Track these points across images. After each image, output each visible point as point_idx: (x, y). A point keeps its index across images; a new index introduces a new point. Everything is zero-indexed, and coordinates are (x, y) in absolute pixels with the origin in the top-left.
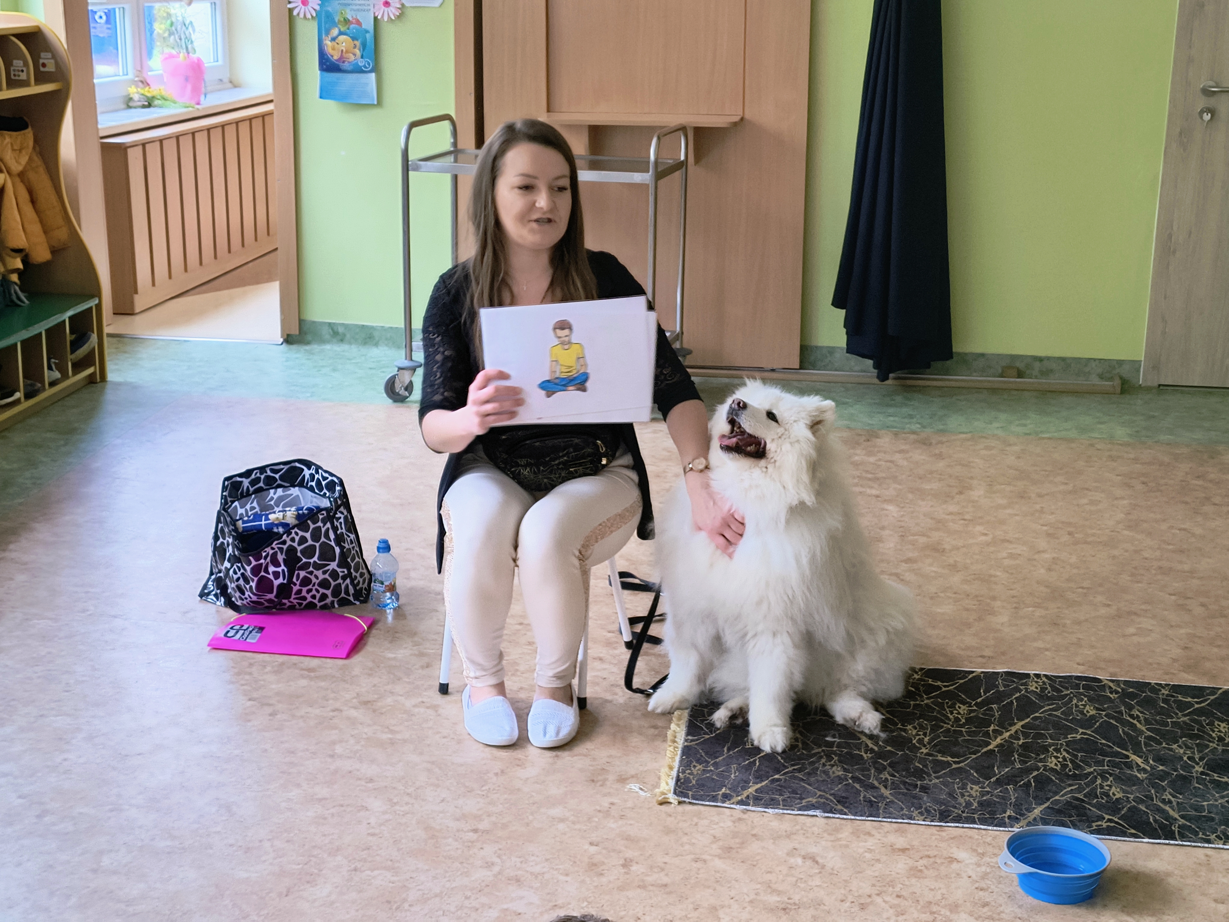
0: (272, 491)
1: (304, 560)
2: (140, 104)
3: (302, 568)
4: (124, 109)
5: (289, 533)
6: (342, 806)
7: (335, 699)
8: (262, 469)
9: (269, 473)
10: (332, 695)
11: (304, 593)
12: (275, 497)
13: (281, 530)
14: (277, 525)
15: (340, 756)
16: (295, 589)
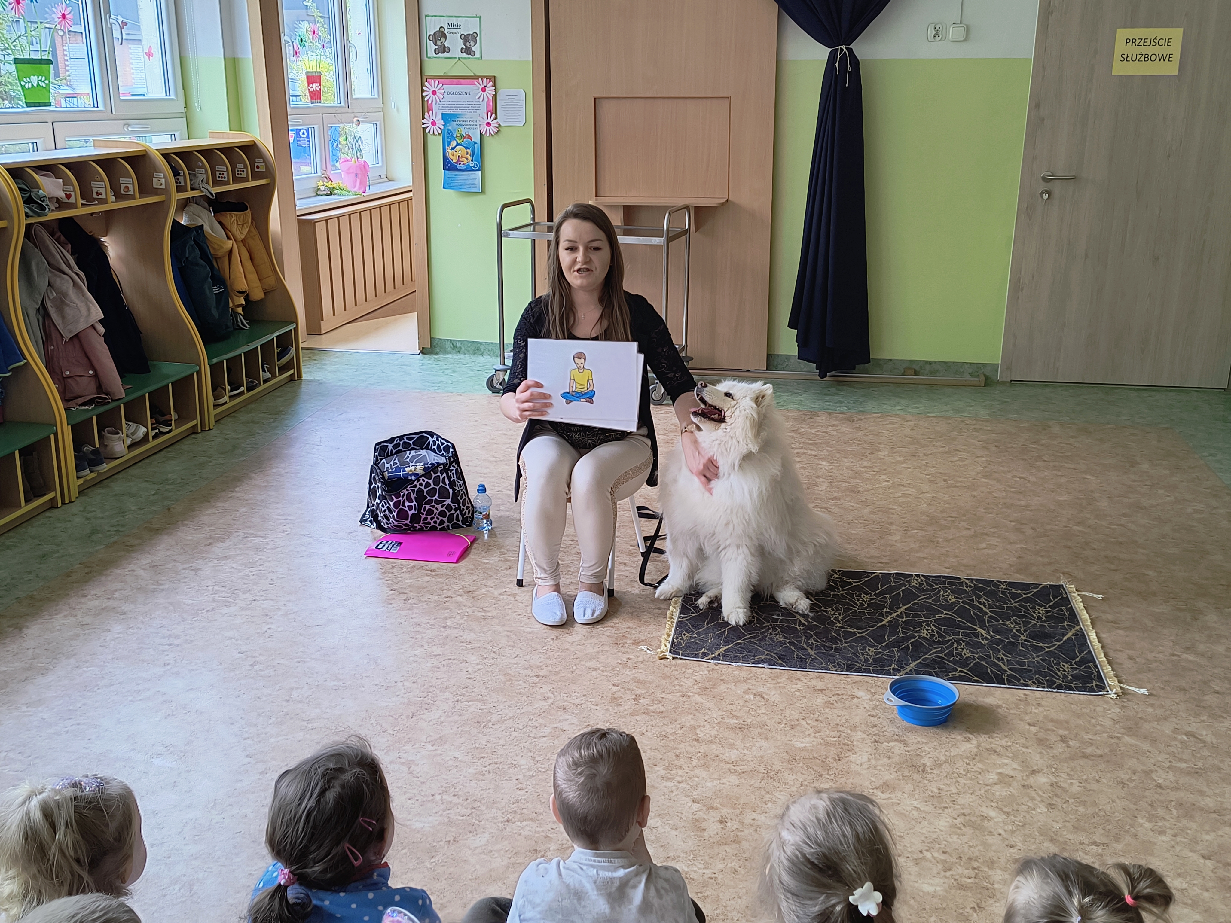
0: (408, 452)
1: (429, 498)
2: (325, 193)
3: (427, 504)
4: (315, 196)
5: (418, 480)
6: (450, 659)
7: (448, 590)
8: (401, 438)
9: (406, 440)
10: (446, 587)
11: (429, 520)
12: (410, 456)
13: (413, 478)
14: (411, 475)
15: (450, 627)
16: (423, 517)
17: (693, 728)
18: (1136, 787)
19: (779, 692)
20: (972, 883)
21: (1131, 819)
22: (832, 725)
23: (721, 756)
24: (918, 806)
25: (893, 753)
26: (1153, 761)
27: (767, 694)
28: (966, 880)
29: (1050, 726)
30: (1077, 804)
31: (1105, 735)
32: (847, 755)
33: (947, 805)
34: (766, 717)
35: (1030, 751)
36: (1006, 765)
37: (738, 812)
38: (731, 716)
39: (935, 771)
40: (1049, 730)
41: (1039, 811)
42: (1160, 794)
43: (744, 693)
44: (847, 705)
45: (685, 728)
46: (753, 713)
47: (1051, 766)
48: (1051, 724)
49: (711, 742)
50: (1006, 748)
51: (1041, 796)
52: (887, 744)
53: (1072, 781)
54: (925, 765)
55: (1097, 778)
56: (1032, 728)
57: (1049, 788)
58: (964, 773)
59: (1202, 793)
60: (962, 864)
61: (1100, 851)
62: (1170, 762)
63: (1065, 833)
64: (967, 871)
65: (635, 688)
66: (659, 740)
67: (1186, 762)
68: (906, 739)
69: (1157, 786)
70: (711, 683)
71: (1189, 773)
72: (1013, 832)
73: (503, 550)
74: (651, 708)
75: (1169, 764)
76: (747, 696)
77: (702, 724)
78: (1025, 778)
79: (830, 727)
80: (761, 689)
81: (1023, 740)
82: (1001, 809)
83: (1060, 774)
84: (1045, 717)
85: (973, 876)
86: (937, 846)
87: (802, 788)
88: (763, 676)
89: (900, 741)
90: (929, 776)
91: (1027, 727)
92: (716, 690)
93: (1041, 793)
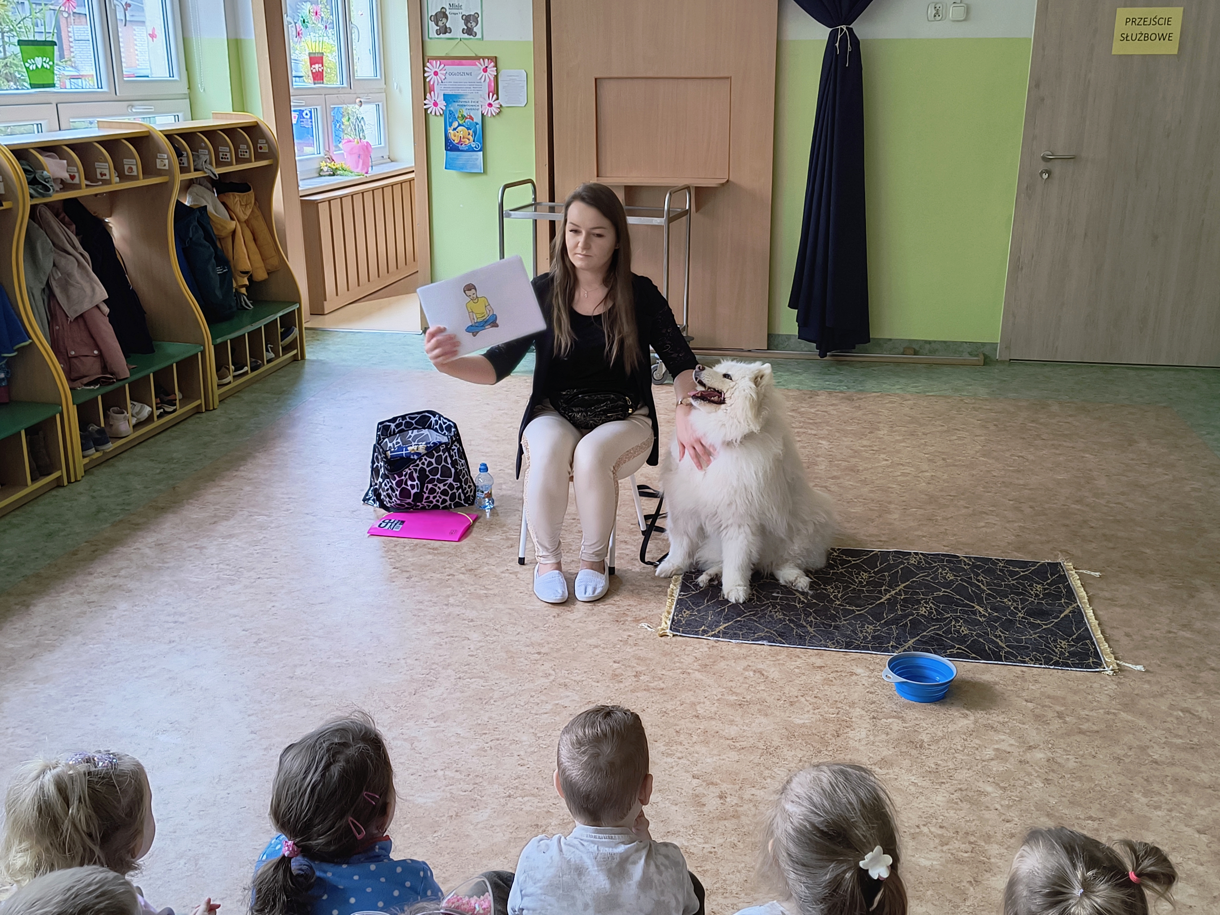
0: (410, 432)
1: (431, 477)
2: (328, 173)
3: (429, 482)
4: (317, 177)
5: (421, 459)
6: (452, 637)
7: (450, 568)
8: (403, 417)
9: (408, 420)
10: (448, 566)
11: (431, 499)
12: (412, 435)
13: (416, 457)
14: (413, 454)
15: (452, 605)
16: (425, 496)
17: (693, 704)
18: (1131, 762)
19: (778, 669)
20: (968, 857)
21: (1127, 794)
22: (830, 701)
23: (721, 732)
24: (915, 781)
25: (891, 729)
26: (1148, 737)
27: (766, 671)
28: (962, 854)
29: (1047, 702)
30: (1073, 780)
31: (1101, 711)
32: (845, 731)
33: (944, 781)
34: (765, 694)
35: (1027, 727)
36: (1004, 741)
37: (738, 787)
38: (731, 692)
39: (932, 747)
40: (1046, 706)
41: (1035, 786)
42: (1157, 769)
43: (744, 669)
44: (846, 682)
45: (684, 705)
46: (752, 690)
47: (1048, 742)
48: (1047, 700)
49: (712, 718)
50: (1003, 724)
51: (1037, 772)
52: (885, 720)
53: (1068, 757)
54: (923, 741)
55: (1093, 753)
56: (1030, 705)
57: (1046, 763)
58: (961, 749)
59: (1197, 769)
60: (959, 838)
61: (1096, 826)
62: (1166, 738)
63: (1060, 808)
64: (964, 845)
65: (635, 665)
66: (659, 716)
67: (1181, 737)
68: (905, 715)
69: (1152, 761)
70: (711, 660)
71: (1184, 750)
72: (1009, 807)
73: (505, 529)
74: (652, 685)
75: (1164, 740)
76: (747, 673)
77: (702, 701)
78: (1021, 753)
79: (829, 704)
80: (760, 666)
81: (1020, 717)
82: (998, 784)
83: (1056, 750)
84: (1042, 693)
85: (970, 850)
86: (934, 820)
87: (800, 764)
88: (763, 653)
89: (898, 718)
90: (927, 752)
91: (1025, 703)
92: (716, 667)
93: (1037, 768)
